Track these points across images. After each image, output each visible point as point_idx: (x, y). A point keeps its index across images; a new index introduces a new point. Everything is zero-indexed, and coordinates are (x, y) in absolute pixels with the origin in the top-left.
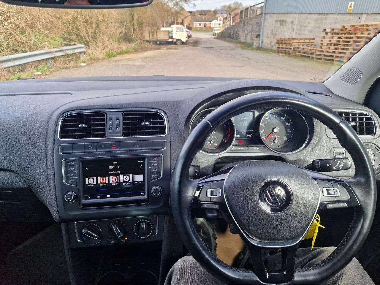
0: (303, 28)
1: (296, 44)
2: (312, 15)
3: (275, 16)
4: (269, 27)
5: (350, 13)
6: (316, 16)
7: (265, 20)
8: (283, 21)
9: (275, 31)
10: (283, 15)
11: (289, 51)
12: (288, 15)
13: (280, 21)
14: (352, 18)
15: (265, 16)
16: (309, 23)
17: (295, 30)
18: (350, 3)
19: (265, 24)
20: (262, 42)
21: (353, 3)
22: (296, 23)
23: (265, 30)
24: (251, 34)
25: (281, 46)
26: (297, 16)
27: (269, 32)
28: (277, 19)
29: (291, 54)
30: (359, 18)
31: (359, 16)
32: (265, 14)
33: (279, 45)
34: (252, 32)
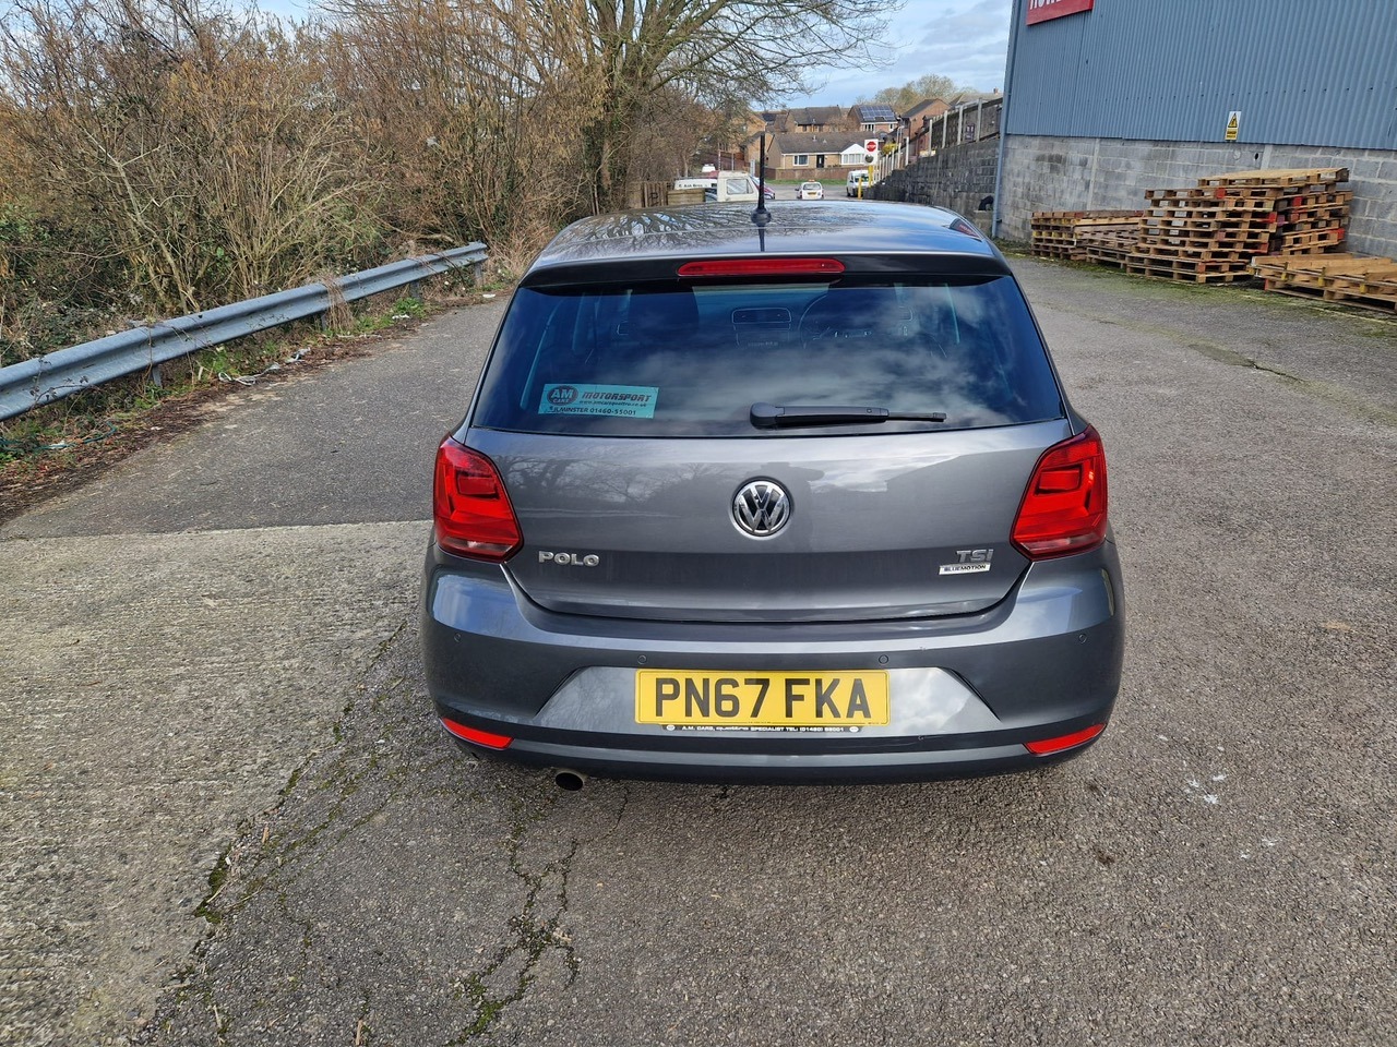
0: (1113, 182)
1: (1085, 229)
2: (1138, 146)
3: (1036, 142)
4: (1018, 176)
5: (1234, 142)
6: (1145, 148)
7: (1005, 154)
8: (1059, 159)
9: (1037, 188)
10: (1057, 143)
11: (1066, 250)
12: (1072, 143)
13: (1051, 159)
14: (1238, 154)
15: (1005, 142)
16: (1128, 166)
17: (1091, 186)
18: (1232, 113)
19: (1008, 167)
20: (999, 222)
21: (1239, 114)
22: (1095, 167)
23: (1008, 186)
24: (968, 197)
25: (1044, 235)
26: (1096, 145)
27: (1020, 190)
28: (1042, 152)
29: (1072, 258)
30: (1257, 157)
31: (1254, 148)
32: (1007, 135)
33: (1041, 234)
34: (969, 191)
